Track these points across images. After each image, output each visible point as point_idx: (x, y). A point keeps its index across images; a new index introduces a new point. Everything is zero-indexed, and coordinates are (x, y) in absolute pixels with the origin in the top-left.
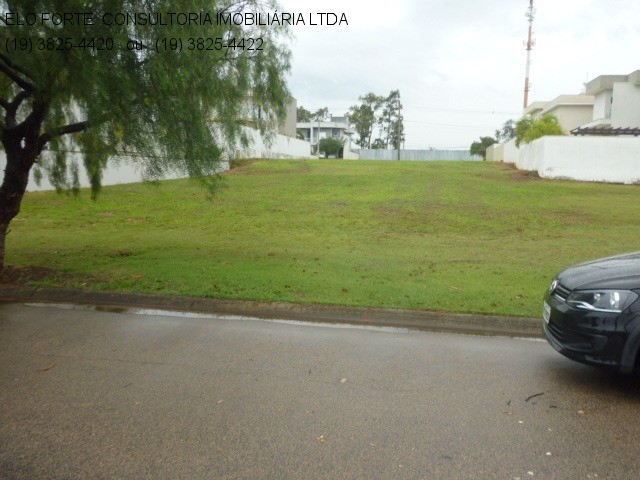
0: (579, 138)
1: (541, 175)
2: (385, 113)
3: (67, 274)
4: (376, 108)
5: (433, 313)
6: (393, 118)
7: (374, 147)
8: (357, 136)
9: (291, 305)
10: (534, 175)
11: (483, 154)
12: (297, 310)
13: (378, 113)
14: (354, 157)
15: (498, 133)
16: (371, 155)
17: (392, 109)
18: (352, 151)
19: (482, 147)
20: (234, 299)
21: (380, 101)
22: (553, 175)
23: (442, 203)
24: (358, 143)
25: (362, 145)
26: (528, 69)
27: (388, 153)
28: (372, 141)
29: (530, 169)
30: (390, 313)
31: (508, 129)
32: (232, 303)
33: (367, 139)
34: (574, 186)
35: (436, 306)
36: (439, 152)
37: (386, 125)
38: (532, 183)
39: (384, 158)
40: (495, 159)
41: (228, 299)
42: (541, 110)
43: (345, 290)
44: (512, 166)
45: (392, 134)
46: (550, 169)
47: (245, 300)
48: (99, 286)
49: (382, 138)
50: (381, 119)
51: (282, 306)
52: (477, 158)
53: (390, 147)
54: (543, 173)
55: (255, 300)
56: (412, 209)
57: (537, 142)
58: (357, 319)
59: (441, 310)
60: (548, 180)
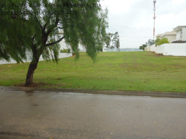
0: (174, 44)
1: (164, 55)
2: (114, 38)
3: (50, 84)
4: (111, 37)
5: (159, 92)
6: (116, 40)
7: (111, 48)
8: (106, 45)
9: (118, 91)
10: (162, 55)
11: (144, 49)
12: (120, 92)
13: (112, 38)
14: (105, 51)
15: (146, 43)
16: (110, 50)
17: (116, 37)
18: (105, 49)
19: (143, 47)
20: (101, 90)
21: (112, 35)
22: (167, 54)
23: (138, 63)
24: (106, 47)
25: (107, 48)
26: (154, 25)
27: (115, 49)
28: (110, 47)
29: (160, 53)
30: (146, 92)
31: (149, 42)
32: (101, 91)
33: (109, 46)
34: (174, 57)
35: (158, 90)
36: (130, 49)
37: (114, 42)
38: (162, 57)
39: (114, 51)
40: (148, 51)
41: (100, 90)
42: (160, 36)
43: (130, 87)
44: (154, 52)
45: (116, 44)
46: (166, 53)
47: (104, 90)
48: (61, 87)
49: (113, 45)
50: (113, 40)
51: (115, 91)
52: (142, 50)
53: (116, 48)
54: (164, 54)
55: (108, 90)
56: (131, 65)
57: (162, 45)
58: (138, 94)
59: (160, 91)
60: (166, 56)
